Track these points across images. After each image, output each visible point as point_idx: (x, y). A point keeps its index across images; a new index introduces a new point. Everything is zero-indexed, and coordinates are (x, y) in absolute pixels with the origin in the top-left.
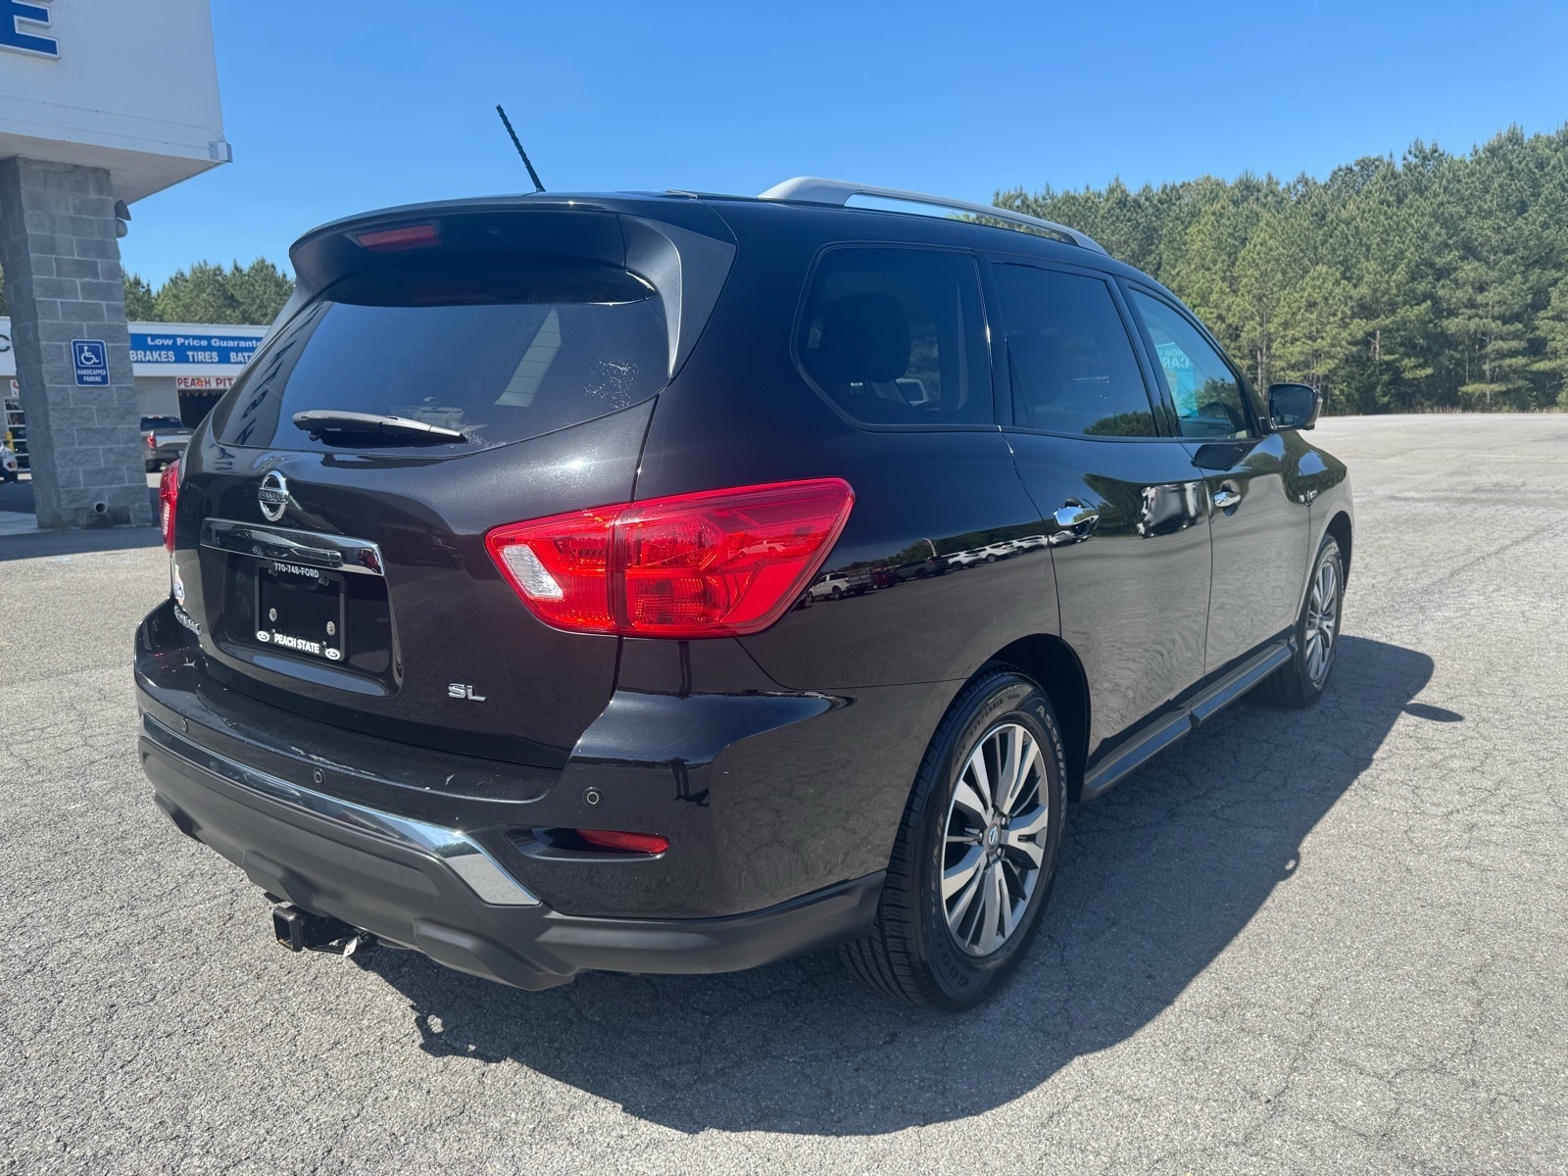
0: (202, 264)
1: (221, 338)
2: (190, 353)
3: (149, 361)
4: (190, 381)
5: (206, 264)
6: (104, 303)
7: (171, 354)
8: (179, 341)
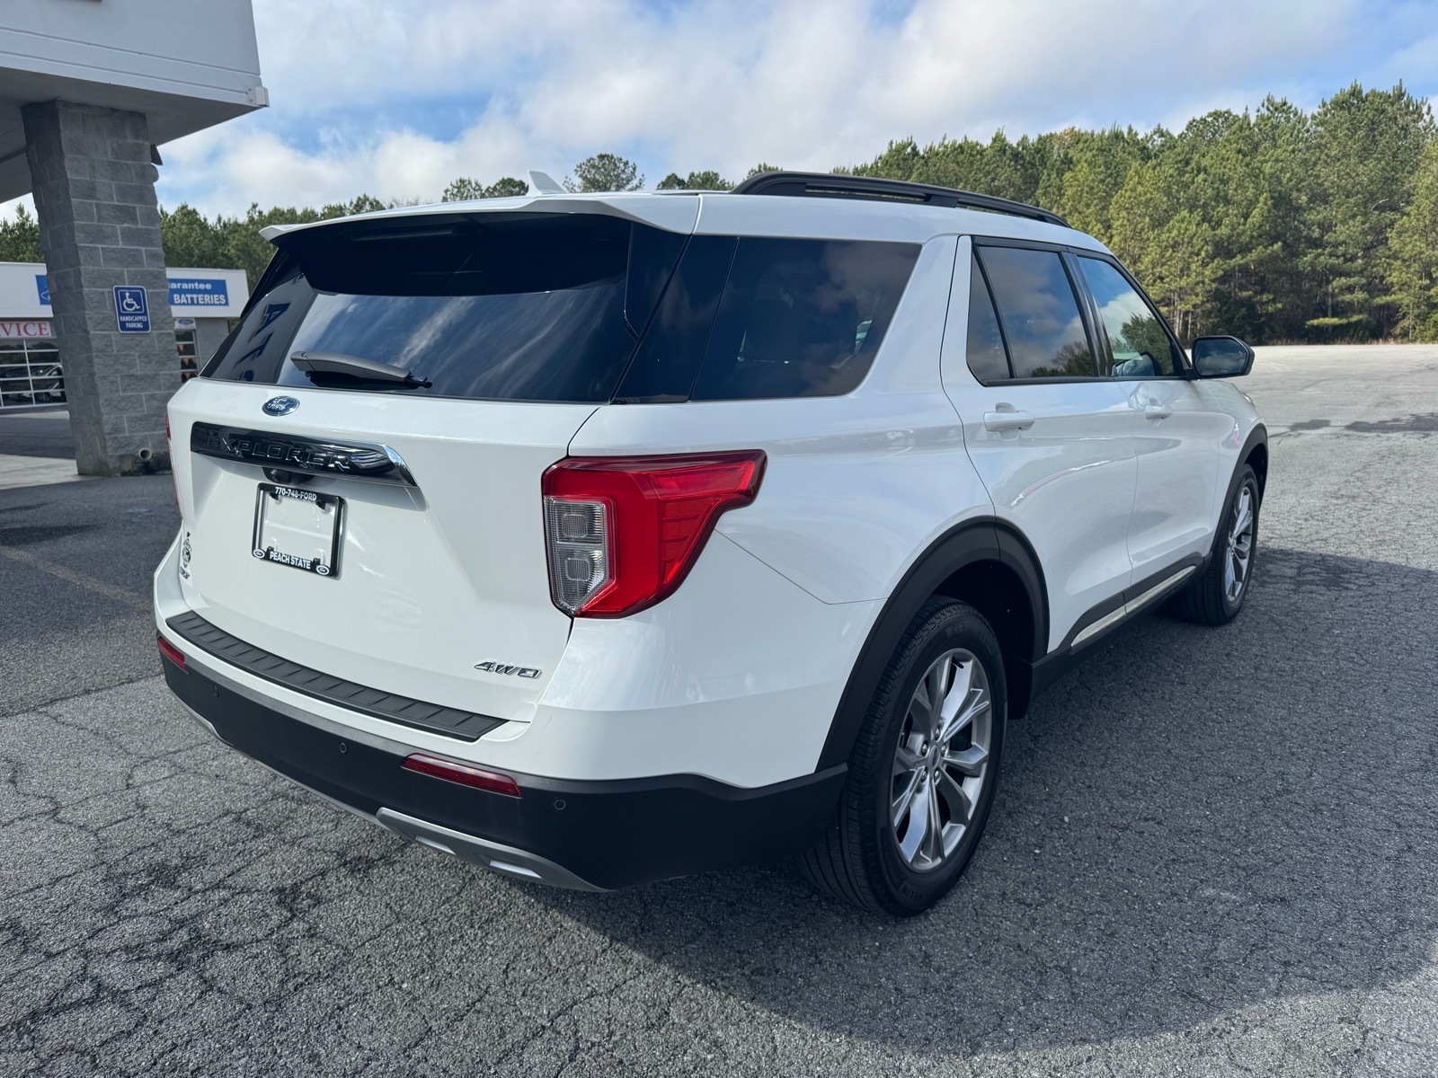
6: (143, 249)
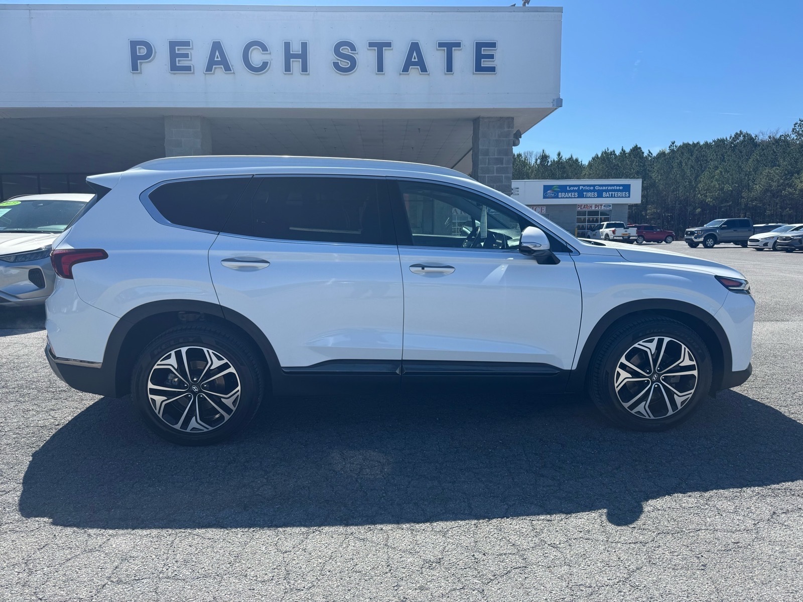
0: (607, 150)
1: (600, 186)
2: (585, 193)
3: (567, 198)
4: (583, 206)
5: (608, 150)
7: (576, 194)
8: (581, 188)
